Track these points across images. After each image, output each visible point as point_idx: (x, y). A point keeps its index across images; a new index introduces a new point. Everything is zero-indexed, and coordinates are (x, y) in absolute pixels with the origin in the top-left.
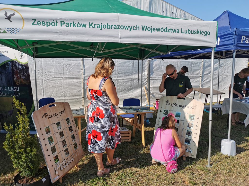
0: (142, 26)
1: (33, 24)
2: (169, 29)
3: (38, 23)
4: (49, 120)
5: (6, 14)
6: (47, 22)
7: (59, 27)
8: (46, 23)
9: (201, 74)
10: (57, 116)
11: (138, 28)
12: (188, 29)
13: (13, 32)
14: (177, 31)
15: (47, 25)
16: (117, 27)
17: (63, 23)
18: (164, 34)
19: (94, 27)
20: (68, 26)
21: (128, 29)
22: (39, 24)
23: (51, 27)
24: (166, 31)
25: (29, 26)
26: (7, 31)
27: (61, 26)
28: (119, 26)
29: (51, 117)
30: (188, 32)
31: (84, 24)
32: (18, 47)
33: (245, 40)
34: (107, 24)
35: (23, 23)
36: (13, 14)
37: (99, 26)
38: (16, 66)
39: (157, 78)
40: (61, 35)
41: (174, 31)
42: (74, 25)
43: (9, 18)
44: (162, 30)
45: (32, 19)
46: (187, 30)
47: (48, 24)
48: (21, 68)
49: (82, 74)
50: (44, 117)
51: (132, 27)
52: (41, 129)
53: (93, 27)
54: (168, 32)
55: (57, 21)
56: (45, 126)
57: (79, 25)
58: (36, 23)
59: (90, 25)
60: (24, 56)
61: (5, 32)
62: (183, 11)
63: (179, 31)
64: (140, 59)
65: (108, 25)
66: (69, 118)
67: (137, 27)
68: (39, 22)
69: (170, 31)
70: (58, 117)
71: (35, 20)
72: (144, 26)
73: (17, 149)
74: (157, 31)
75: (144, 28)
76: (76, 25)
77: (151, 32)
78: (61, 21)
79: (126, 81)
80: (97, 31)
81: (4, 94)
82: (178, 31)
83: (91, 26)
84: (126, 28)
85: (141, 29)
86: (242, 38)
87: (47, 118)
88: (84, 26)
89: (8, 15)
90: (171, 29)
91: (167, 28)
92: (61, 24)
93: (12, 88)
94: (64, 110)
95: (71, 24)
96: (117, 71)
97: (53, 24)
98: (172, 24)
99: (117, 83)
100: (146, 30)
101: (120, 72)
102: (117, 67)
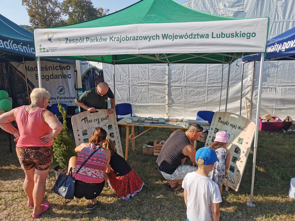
1: (66, 43)
2: (195, 35)
5: (48, 36)
7: (85, 43)
8: (75, 41)
12: (222, 32)
13: (53, 50)
14: (205, 36)
17: (88, 39)
18: (189, 41)
19: (114, 40)
22: (70, 42)
23: (79, 44)
24: (192, 38)
26: (49, 50)
27: (87, 42)
28: (138, 37)
29: (90, 121)
30: (222, 35)
31: (105, 39)
34: (126, 36)
35: (59, 42)
36: (53, 36)
37: (119, 39)
40: (87, 50)
41: (202, 36)
43: (50, 40)
44: (186, 37)
45: (65, 39)
46: (220, 34)
47: (77, 41)
52: (78, 130)
54: (194, 38)
55: (83, 38)
56: (82, 129)
57: (101, 40)
58: (68, 41)
61: (48, 51)
63: (208, 36)
64: (227, 63)
67: (157, 36)
69: (196, 37)
70: (98, 123)
71: (67, 39)
72: (165, 35)
74: (180, 38)
75: (165, 37)
76: (98, 40)
77: (173, 40)
80: (117, 44)
83: (111, 40)
84: (145, 38)
85: (161, 38)
87: (86, 122)
89: (50, 37)
94: (107, 117)
95: (94, 39)
96: (207, 76)
97: (81, 41)
98: (199, 29)
99: (206, 91)
100: (166, 39)
101: (211, 77)
102: (207, 72)
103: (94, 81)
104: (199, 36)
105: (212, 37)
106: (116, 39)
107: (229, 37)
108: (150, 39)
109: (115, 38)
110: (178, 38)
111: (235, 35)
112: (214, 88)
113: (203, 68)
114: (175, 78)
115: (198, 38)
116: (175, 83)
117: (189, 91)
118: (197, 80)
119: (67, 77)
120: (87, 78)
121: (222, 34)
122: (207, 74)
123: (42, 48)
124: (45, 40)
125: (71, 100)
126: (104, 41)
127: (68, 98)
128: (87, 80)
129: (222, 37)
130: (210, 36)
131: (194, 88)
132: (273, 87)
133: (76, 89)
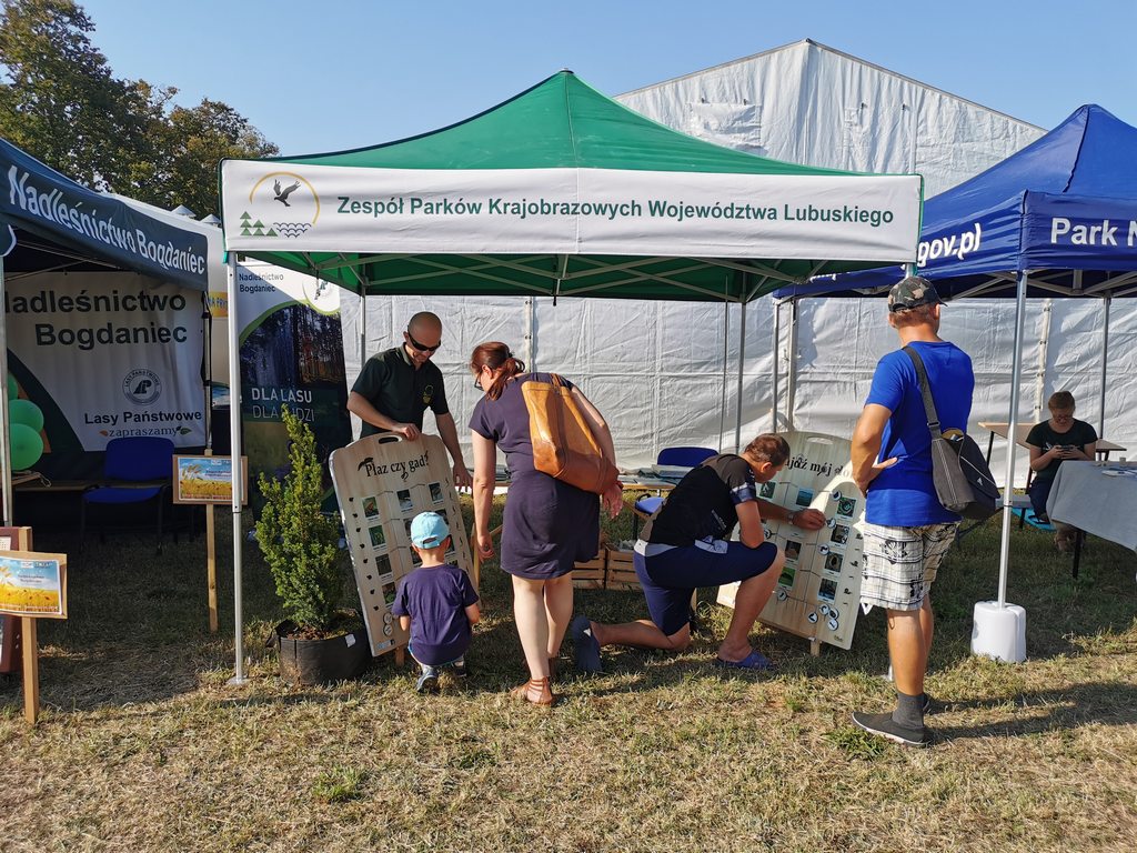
0: (650, 202)
1: (340, 211)
2: (742, 209)
3: (353, 207)
4: (378, 481)
5: (277, 187)
6: (376, 204)
7: (406, 216)
8: (373, 206)
9: (1040, 362)
10: (401, 473)
11: (636, 208)
12: (810, 206)
13: (291, 232)
14: (767, 213)
15: (376, 211)
16: (571, 209)
17: (417, 203)
18: (723, 223)
19: (502, 211)
20: (432, 212)
21: (603, 213)
22: (356, 210)
23: (385, 217)
24: (732, 216)
25: (330, 216)
26: (277, 232)
27: (413, 212)
28: (577, 205)
29: (382, 471)
30: (811, 214)
31: (474, 205)
32: (309, 264)
33: (1071, 232)
34: (542, 200)
35: (315, 208)
36: (294, 187)
37: (518, 208)
38: (305, 321)
39: (828, 378)
40: (412, 236)
41: (759, 214)
42: (447, 208)
43: (282, 198)
44: (717, 212)
45: (340, 198)
46: (805, 210)
47: (380, 208)
48: (319, 328)
49: (528, 353)
50: (364, 468)
51: (617, 206)
52: (351, 500)
53: (500, 213)
54: (737, 216)
55: (401, 200)
56: (363, 494)
57: (460, 209)
58: (348, 207)
59: (491, 207)
60: (331, 290)
61: (272, 234)
62: (952, 96)
63: (775, 213)
64: (736, 299)
65: (542, 205)
66: (438, 484)
67: (633, 207)
68: (356, 205)
69: (744, 213)
70: (403, 476)
71: (346, 199)
72: (658, 203)
73: (286, 542)
74: (700, 216)
75: (657, 208)
76: (453, 208)
77: (680, 220)
78: (413, 200)
79: (697, 385)
80: (511, 221)
81: (268, 412)
82: (773, 214)
83: (494, 210)
84: (600, 210)
85: (646, 211)
86: (1055, 225)
87: (372, 472)
88: (475, 208)
89: (282, 190)
90: (748, 208)
91: (732, 204)
92: (413, 207)
93: (291, 392)
94: (425, 459)
95: (438, 205)
96: (659, 344)
97: (392, 208)
98: (750, 193)
99: (657, 393)
100: (662, 214)
101: (671, 348)
102: (659, 330)
103: (297, 350)
104: (751, 211)
105: (786, 218)
106: (509, 208)
107: (828, 219)
108: (613, 213)
109: (505, 205)
110: (695, 213)
111: (842, 215)
112: (682, 381)
113: (646, 317)
114: (555, 349)
115: (749, 218)
116: (553, 365)
117: (600, 393)
118: (627, 356)
119: (172, 337)
120: (263, 342)
121: (810, 212)
122: (659, 338)
123: (252, 222)
124: (264, 199)
125: (185, 424)
126: (471, 212)
127: (170, 417)
128: (262, 347)
129: (810, 218)
130: (780, 214)
131: (617, 382)
132: (848, 379)
133: (206, 383)
